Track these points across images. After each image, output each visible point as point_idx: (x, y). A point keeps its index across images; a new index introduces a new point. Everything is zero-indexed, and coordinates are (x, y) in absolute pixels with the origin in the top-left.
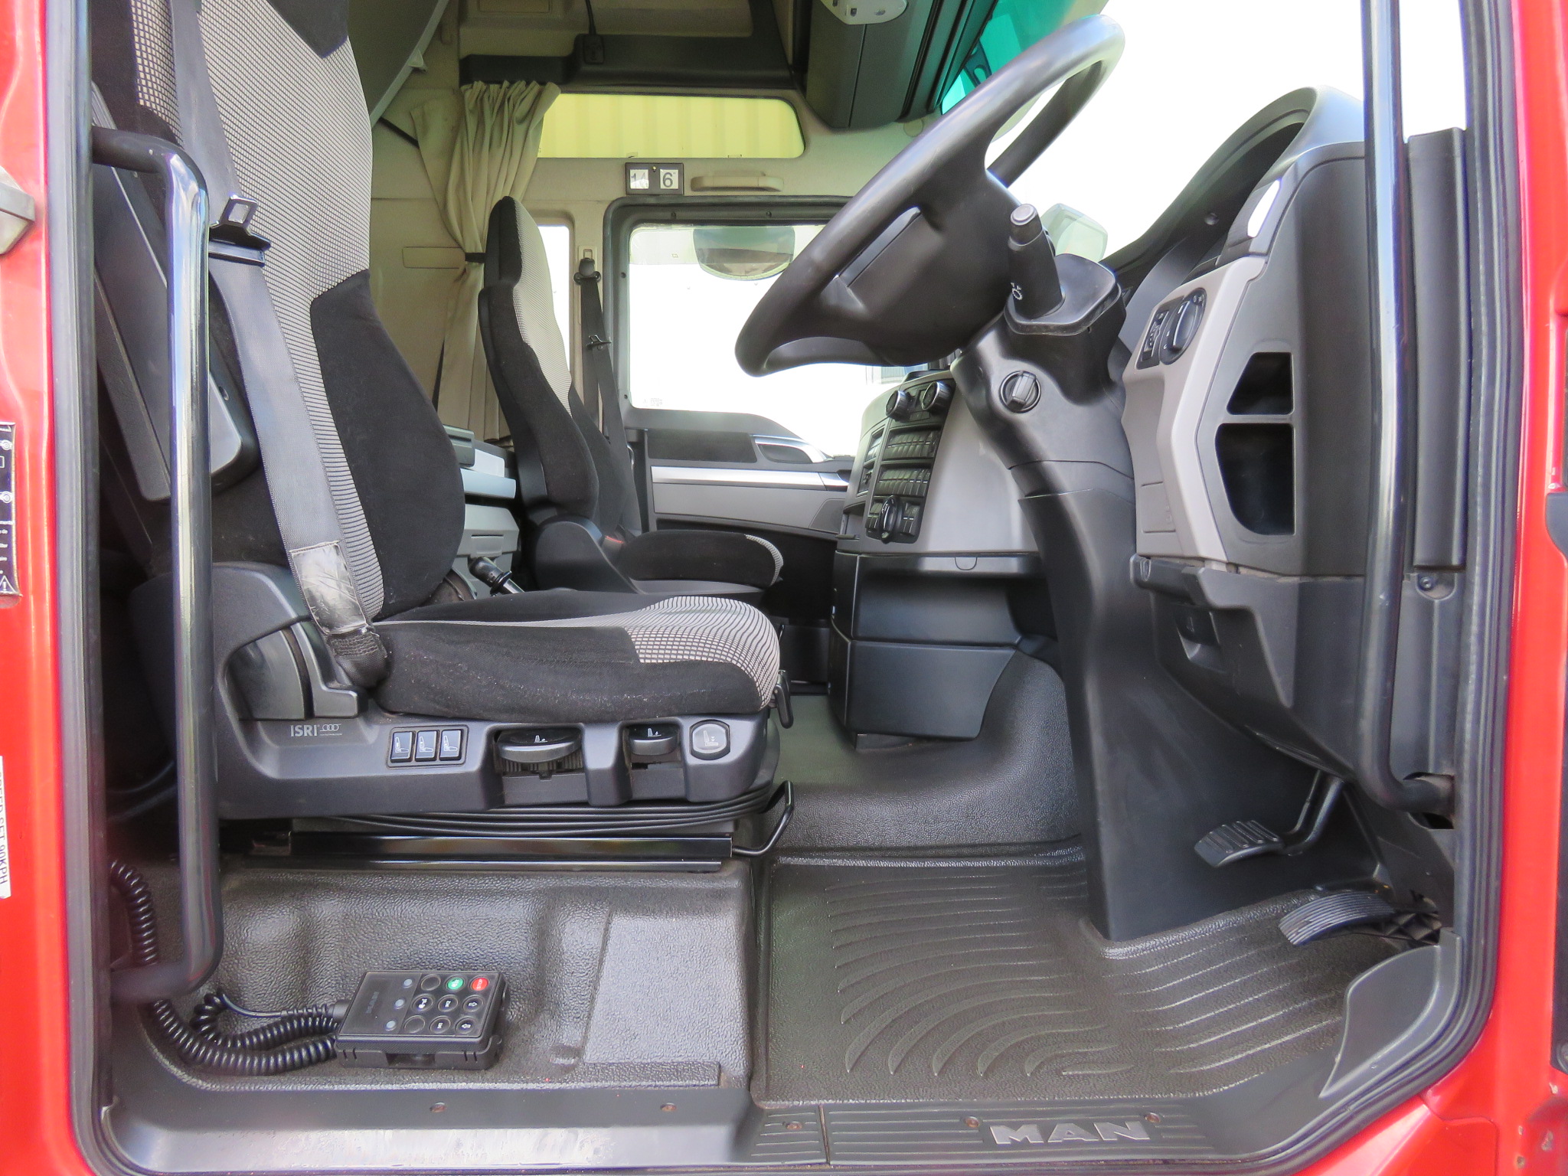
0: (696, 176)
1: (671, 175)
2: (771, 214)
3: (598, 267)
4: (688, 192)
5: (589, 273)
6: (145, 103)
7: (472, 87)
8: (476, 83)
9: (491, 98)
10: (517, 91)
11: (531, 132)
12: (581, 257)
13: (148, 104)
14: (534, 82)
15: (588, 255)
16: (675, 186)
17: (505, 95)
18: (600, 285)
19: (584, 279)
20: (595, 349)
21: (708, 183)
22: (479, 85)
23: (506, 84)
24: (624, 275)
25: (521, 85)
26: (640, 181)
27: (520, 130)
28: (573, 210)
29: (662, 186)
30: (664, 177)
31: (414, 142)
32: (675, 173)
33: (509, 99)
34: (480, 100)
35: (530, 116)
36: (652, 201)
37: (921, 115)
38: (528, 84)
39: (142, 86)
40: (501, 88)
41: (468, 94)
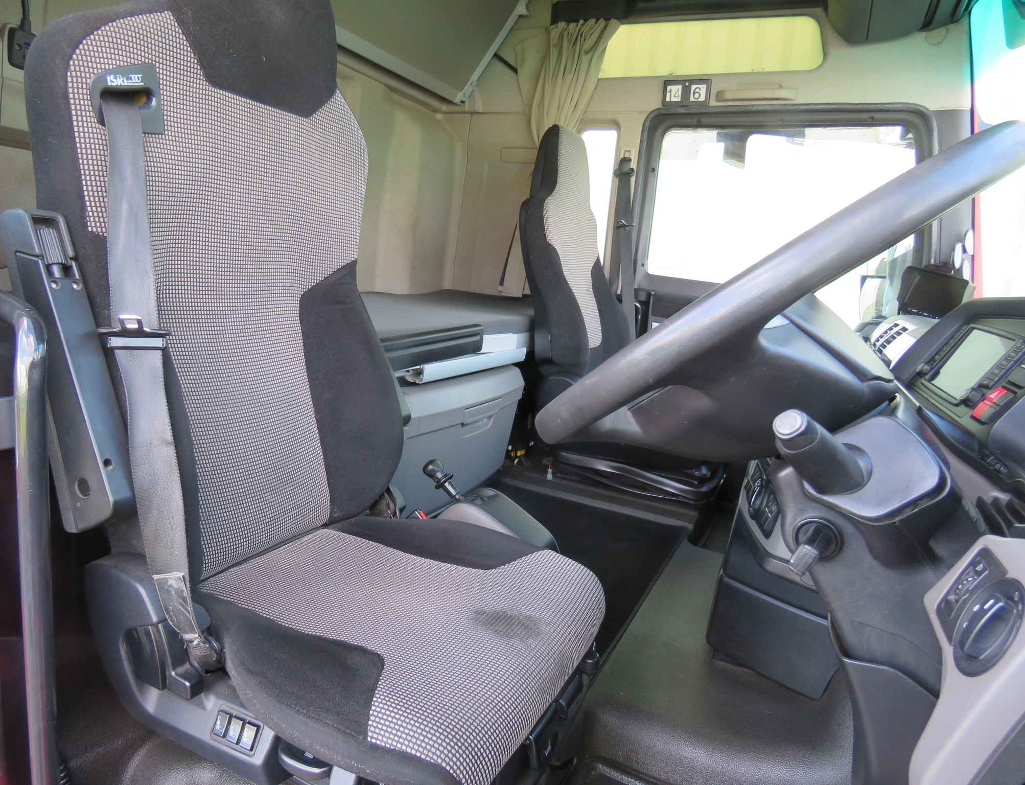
0: (721, 89)
1: (700, 89)
2: (782, 120)
3: (633, 165)
4: (713, 103)
5: (626, 169)
6: (92, 229)
7: (557, 27)
8: (560, 23)
9: (570, 34)
10: (588, 27)
11: (594, 61)
12: (622, 156)
13: (94, 229)
14: (602, 19)
15: (627, 155)
16: (702, 98)
17: (579, 31)
18: (633, 179)
19: (622, 173)
20: (622, 229)
21: (728, 96)
22: (562, 25)
23: (581, 22)
24: (654, 170)
25: (592, 22)
26: (675, 94)
27: (585, 59)
28: (620, 119)
29: (692, 99)
30: (695, 90)
31: (515, 70)
32: (703, 88)
33: (582, 34)
34: (561, 36)
35: (594, 49)
36: (682, 110)
37: (944, 24)
38: (598, 20)
39: (90, 217)
40: (577, 26)
41: (553, 33)
